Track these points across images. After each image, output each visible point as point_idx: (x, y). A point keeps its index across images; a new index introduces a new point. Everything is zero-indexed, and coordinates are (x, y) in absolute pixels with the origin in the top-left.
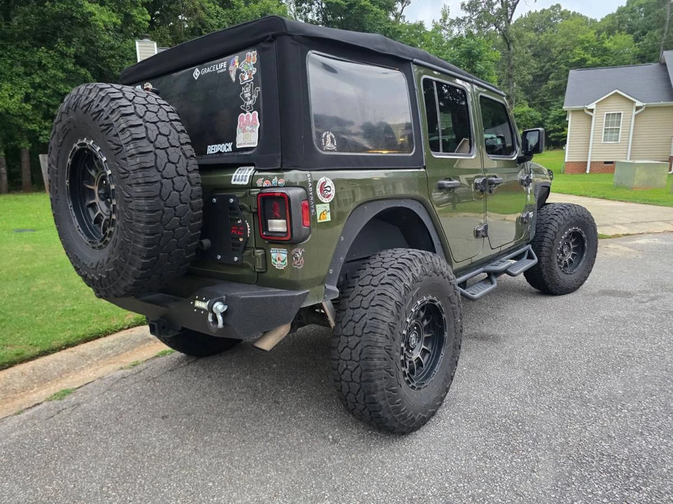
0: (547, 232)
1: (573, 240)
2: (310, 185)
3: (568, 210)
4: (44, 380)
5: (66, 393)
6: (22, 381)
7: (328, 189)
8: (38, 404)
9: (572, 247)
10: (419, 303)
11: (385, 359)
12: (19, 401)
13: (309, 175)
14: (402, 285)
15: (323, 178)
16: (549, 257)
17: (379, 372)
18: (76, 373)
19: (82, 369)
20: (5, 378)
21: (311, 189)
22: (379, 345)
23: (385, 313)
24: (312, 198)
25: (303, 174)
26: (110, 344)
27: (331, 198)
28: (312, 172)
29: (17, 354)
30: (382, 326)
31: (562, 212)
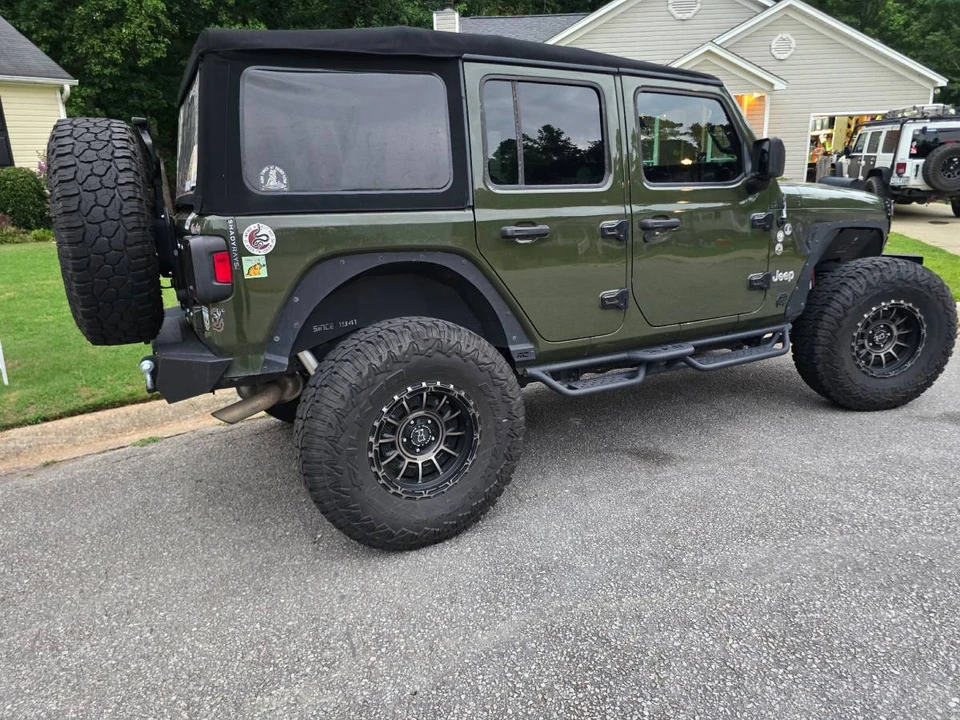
0: (828, 306)
1: (899, 322)
2: (232, 233)
3: (881, 270)
4: (145, 424)
5: (154, 440)
6: (124, 422)
7: (265, 238)
8: (123, 447)
9: (896, 333)
10: (410, 389)
11: (326, 452)
12: (110, 442)
13: (231, 222)
14: (366, 363)
15: (256, 225)
16: (830, 346)
17: (319, 465)
18: (179, 421)
19: (187, 418)
20: (110, 417)
21: (233, 238)
22: (319, 433)
23: (333, 397)
24: (234, 249)
25: (221, 221)
26: (225, 396)
27: (269, 250)
28: (237, 218)
29: (130, 395)
30: (326, 411)
31: (866, 273)
